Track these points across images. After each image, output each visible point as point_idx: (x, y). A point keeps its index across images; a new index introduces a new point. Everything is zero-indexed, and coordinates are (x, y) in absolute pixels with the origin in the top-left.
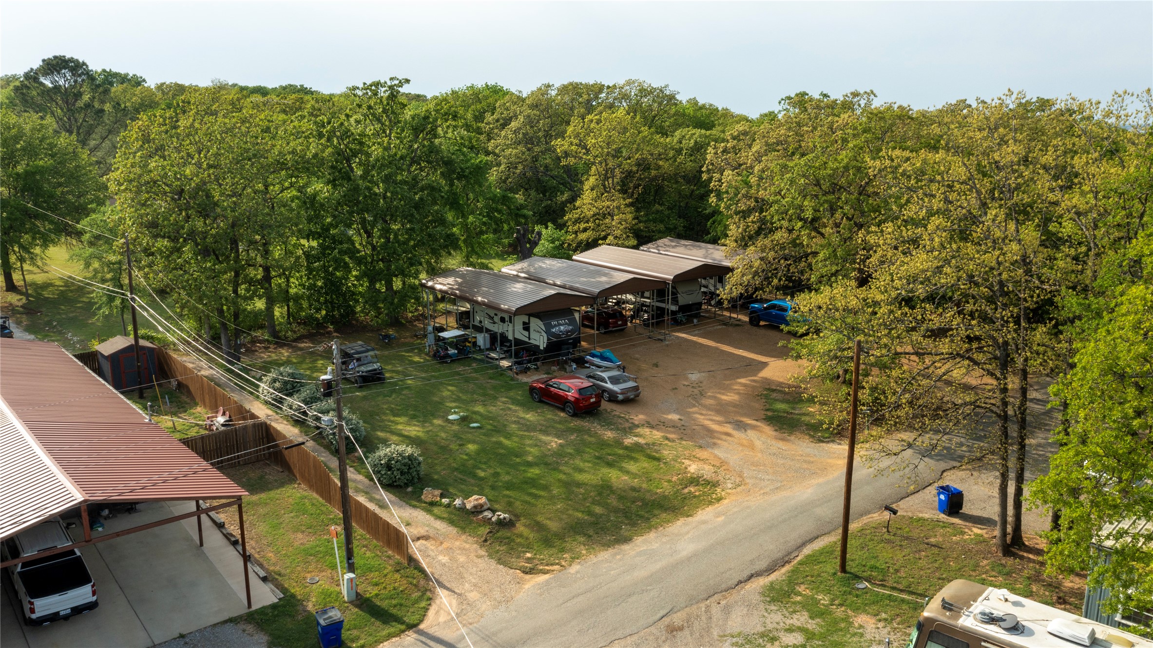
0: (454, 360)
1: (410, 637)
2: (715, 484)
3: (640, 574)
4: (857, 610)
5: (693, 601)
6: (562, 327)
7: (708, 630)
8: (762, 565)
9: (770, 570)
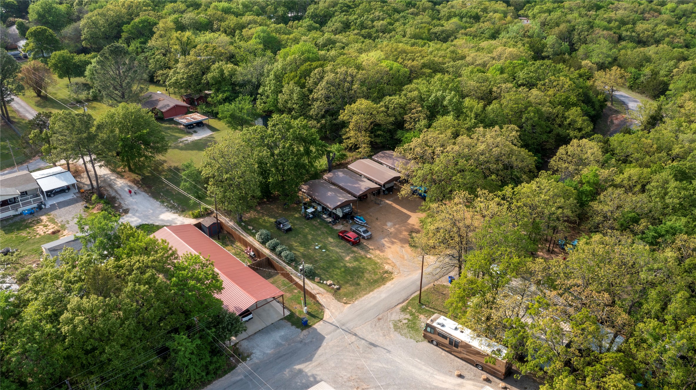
0: (311, 218)
1: (321, 322)
2: (391, 273)
3: (372, 304)
4: (421, 314)
5: (384, 311)
6: (347, 210)
7: (387, 319)
8: (401, 301)
9: (403, 302)
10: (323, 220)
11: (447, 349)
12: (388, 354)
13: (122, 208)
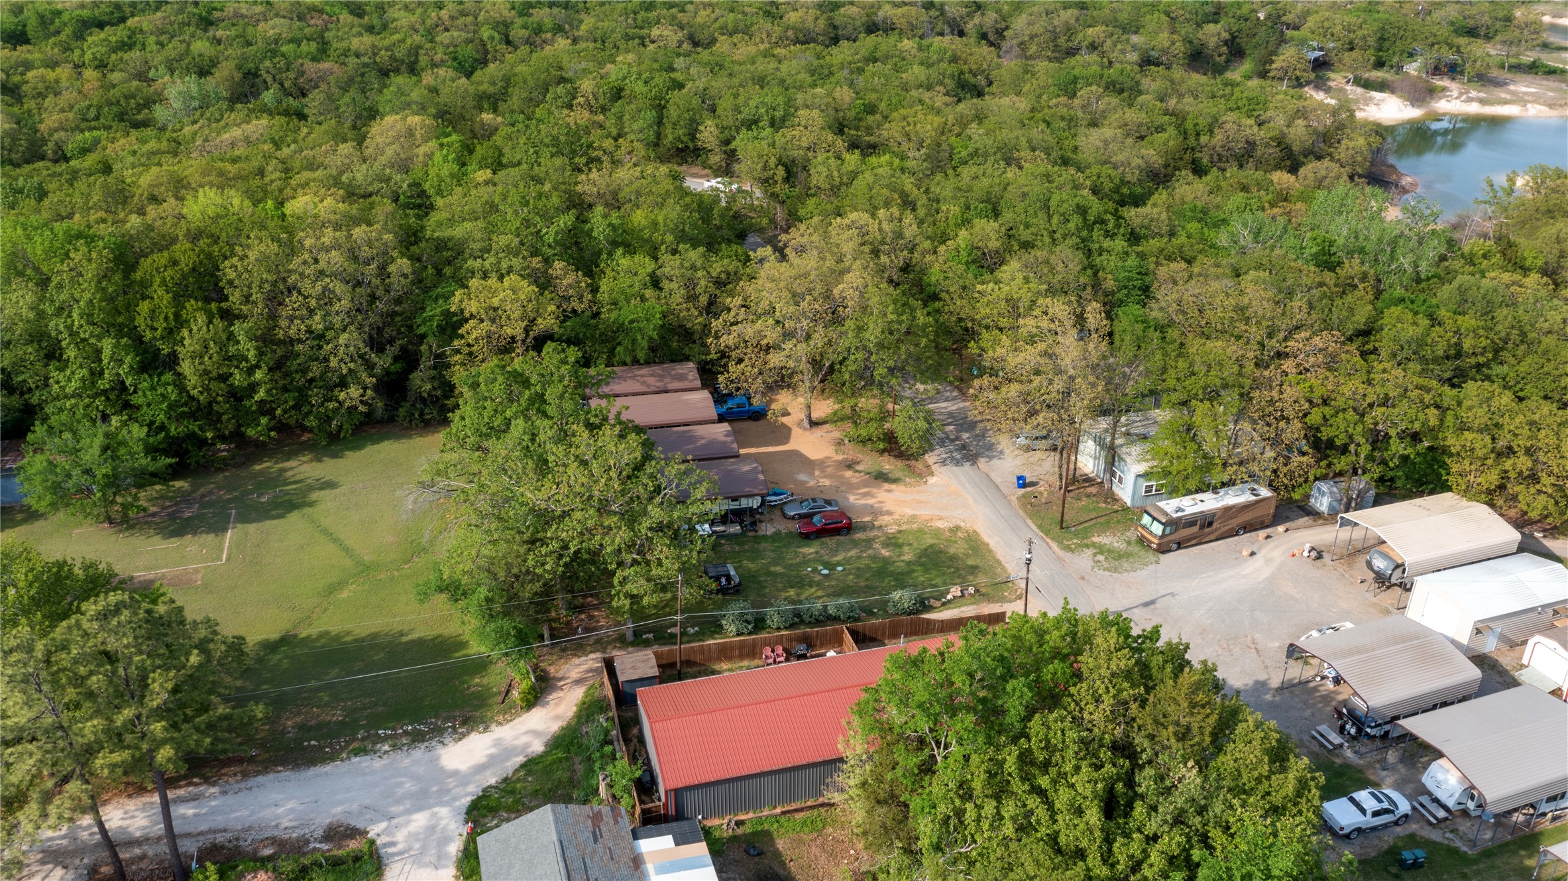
4: (1088, 537)
10: (725, 536)
11: (1193, 542)
12: (1178, 597)
13: (308, 842)
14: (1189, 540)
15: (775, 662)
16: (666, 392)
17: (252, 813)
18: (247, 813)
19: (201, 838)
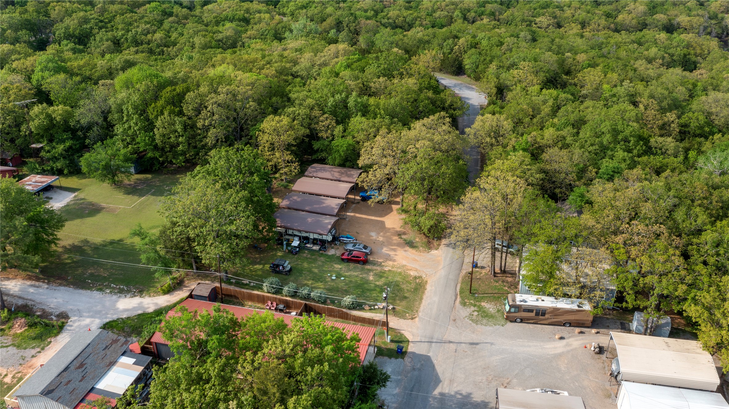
1: (411, 344)
2: (421, 277)
3: (434, 310)
4: (480, 302)
5: (451, 312)
6: (334, 232)
7: (460, 318)
9: (456, 298)
10: (310, 250)
11: (532, 321)
12: (493, 346)
13: (52, 315)
14: (528, 319)
15: (270, 309)
16: (340, 181)
17: (47, 298)
18: (46, 297)
19: (25, 301)
